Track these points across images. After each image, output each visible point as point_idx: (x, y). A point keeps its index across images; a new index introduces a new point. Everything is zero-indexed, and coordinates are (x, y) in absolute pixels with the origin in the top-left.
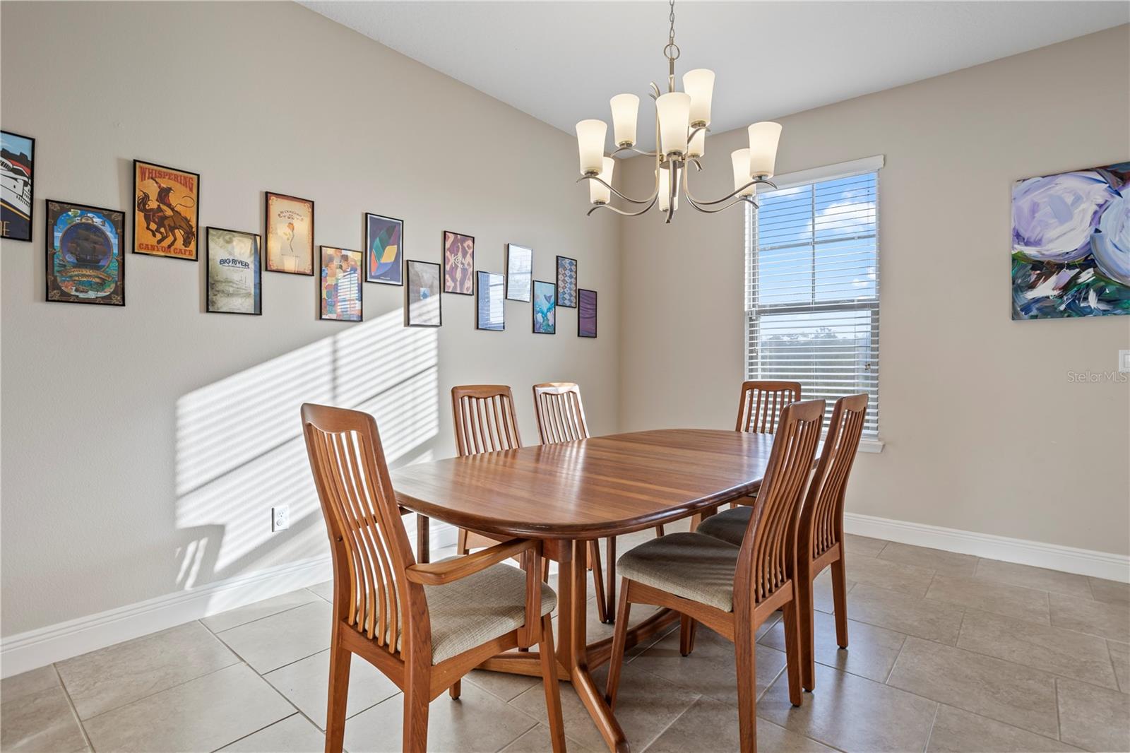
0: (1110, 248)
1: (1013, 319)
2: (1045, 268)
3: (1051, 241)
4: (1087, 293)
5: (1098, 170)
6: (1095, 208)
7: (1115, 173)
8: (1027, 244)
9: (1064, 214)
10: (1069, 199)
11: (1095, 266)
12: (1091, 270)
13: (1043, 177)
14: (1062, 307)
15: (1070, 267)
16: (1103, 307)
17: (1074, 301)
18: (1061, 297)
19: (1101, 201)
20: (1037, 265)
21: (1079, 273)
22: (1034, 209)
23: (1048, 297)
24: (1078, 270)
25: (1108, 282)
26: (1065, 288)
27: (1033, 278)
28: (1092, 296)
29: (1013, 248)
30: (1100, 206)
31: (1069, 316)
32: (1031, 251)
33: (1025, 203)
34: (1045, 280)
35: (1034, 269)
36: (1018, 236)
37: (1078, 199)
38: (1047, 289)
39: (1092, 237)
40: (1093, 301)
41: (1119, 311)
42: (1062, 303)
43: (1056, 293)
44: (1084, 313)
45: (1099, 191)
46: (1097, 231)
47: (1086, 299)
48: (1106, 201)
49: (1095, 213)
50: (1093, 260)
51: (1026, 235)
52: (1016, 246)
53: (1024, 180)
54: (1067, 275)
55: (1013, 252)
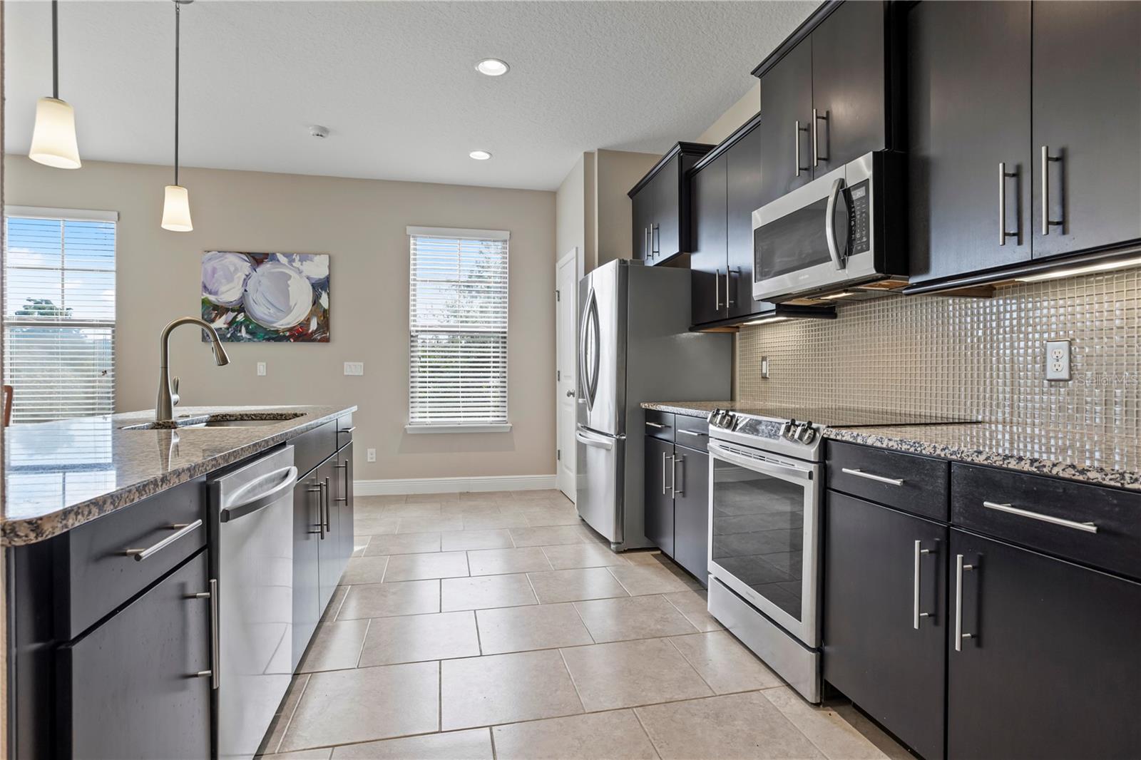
0: (252, 302)
1: (203, 341)
2: (220, 310)
3: (223, 293)
4: (241, 327)
5: (248, 254)
6: (244, 277)
7: (254, 258)
8: (210, 293)
9: (229, 278)
10: (232, 269)
11: (245, 312)
12: (243, 314)
13: (219, 252)
14: (229, 336)
15: (233, 310)
16: (248, 336)
17: (234, 332)
18: (228, 329)
19: (247, 274)
20: (216, 307)
21: (237, 315)
22: (214, 271)
23: (221, 329)
24: (236, 313)
25: (251, 322)
26: (230, 324)
27: (213, 315)
28: (243, 329)
29: (203, 295)
30: (247, 276)
31: (232, 341)
32: (212, 298)
33: (209, 266)
34: (220, 318)
35: (214, 310)
36: (205, 287)
37: (236, 270)
38: (220, 323)
39: (243, 294)
40: (243, 333)
41: (255, 340)
42: (228, 333)
43: (226, 326)
44: (239, 339)
45: (246, 266)
46: (246, 291)
47: (240, 331)
48: (250, 274)
49: (245, 280)
50: (243, 308)
51: (209, 287)
52: (204, 294)
53: (209, 252)
54: (231, 315)
55: (203, 297)
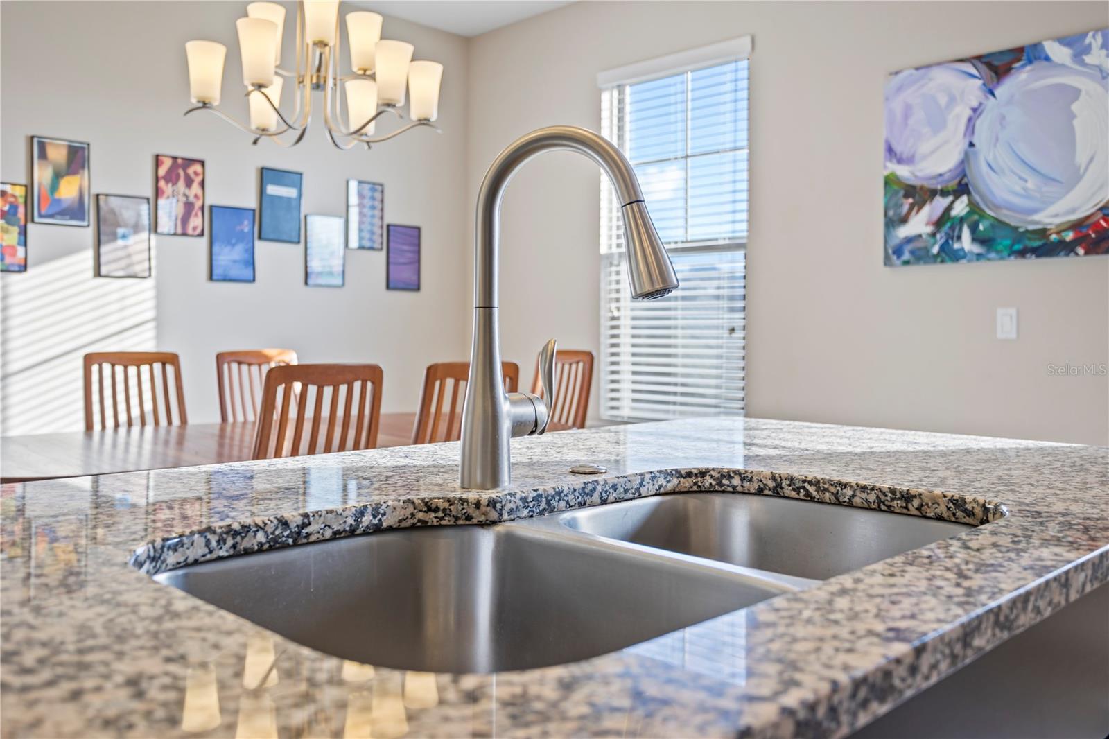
0: (984, 168)
1: (885, 264)
2: (919, 195)
3: (925, 157)
4: (961, 229)
5: (979, 59)
6: (968, 113)
7: (990, 66)
8: (900, 161)
9: (938, 124)
10: (943, 100)
11: (969, 193)
12: (964, 199)
13: (917, 69)
14: (935, 250)
15: (944, 193)
16: (977, 249)
17: (947, 241)
18: (933, 235)
19: (975, 104)
20: (910, 191)
21: (953, 202)
22: (908, 111)
23: (920, 236)
24: (951, 198)
25: (983, 215)
26: (939, 224)
27: (906, 208)
28: (966, 233)
29: (885, 167)
30: (975, 110)
31: (942, 261)
32: (903, 172)
33: (897, 105)
34: (918, 211)
35: (906, 196)
36: (890, 150)
37: (952, 100)
38: (919, 224)
39: (966, 154)
40: (966, 242)
41: (993, 255)
42: (935, 244)
43: (930, 229)
44: (956, 256)
45: (973, 88)
46: (971, 145)
47: (959, 238)
48: (981, 104)
49: (970, 120)
50: (966, 185)
51: (898, 148)
52: (889, 164)
53: (897, 73)
54: (941, 203)
55: (886, 173)
